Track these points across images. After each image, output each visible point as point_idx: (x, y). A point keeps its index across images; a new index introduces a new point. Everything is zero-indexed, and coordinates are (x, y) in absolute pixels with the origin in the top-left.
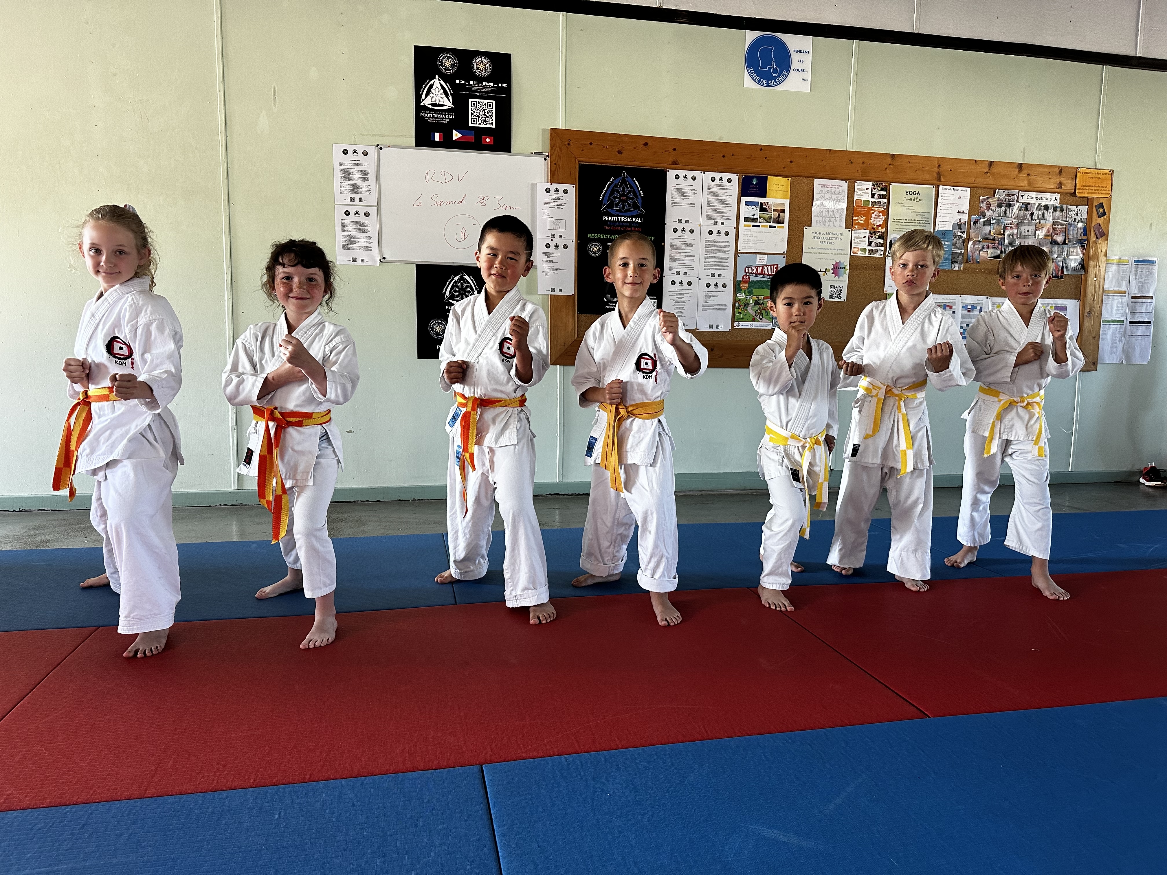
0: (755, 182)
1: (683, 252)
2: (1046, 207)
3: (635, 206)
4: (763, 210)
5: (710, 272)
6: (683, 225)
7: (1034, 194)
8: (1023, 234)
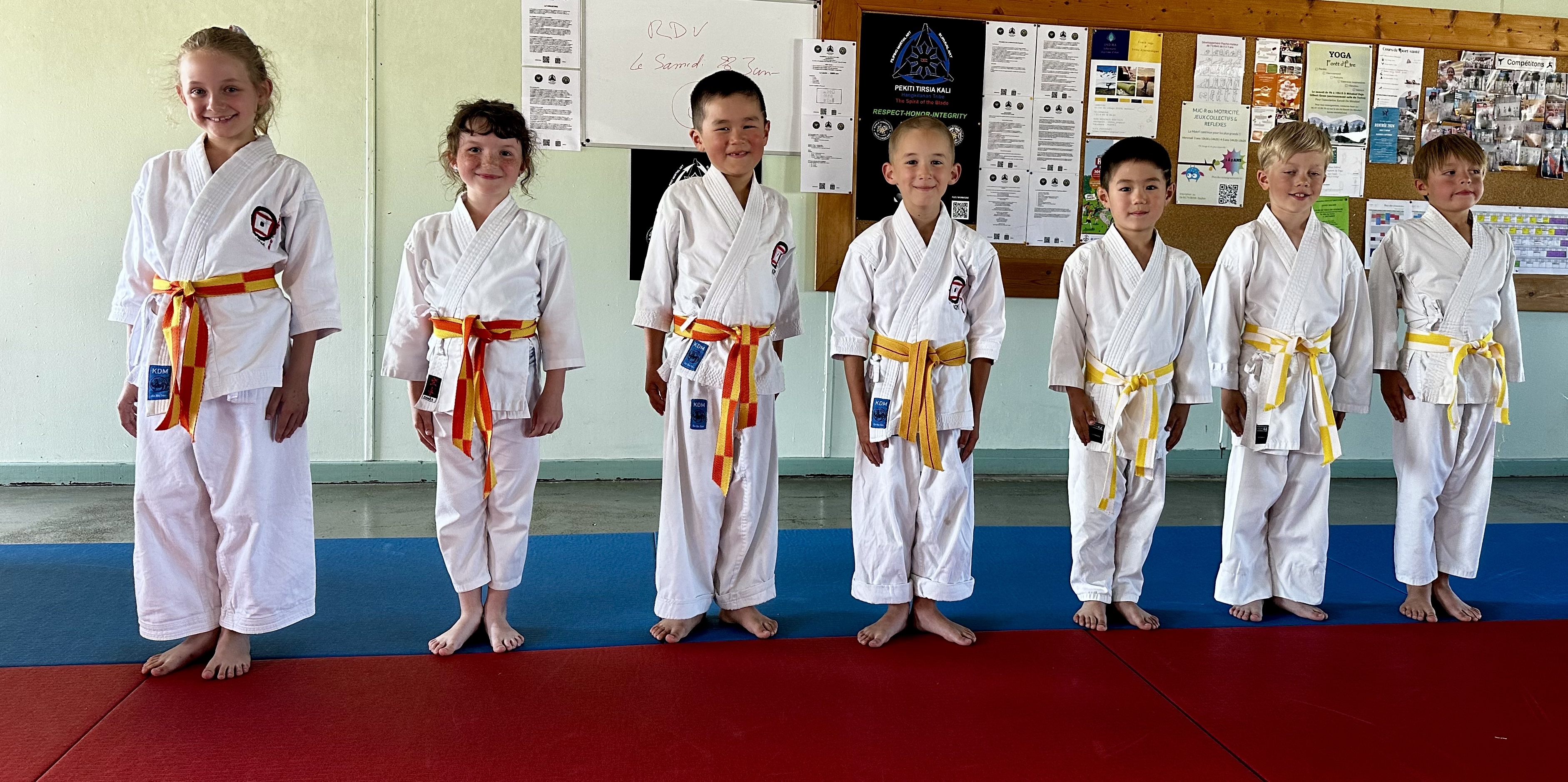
0: (1111, 38)
1: (1008, 136)
2: (1536, 76)
3: (940, 71)
4: (1122, 77)
5: (1045, 164)
6: (1008, 97)
7: (1517, 58)
8: (1503, 114)
